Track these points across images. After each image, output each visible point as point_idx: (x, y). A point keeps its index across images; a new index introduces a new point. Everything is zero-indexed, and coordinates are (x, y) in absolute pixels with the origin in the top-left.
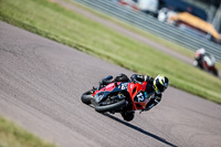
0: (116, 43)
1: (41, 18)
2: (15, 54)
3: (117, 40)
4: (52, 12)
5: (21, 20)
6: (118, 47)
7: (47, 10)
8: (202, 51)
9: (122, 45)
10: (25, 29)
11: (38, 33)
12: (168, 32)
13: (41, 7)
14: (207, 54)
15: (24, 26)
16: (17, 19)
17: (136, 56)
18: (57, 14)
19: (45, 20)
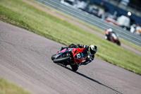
0: (103, 46)
1: (55, 30)
2: (38, 53)
3: (104, 44)
4: (62, 26)
5: (42, 31)
6: (104, 49)
7: (59, 25)
8: (110, 30)
9: (107, 48)
10: (45, 37)
11: (53, 39)
12: (136, 40)
13: (56, 23)
14: (113, 32)
15: (44, 35)
16: (40, 30)
17: (115, 54)
18: (65, 27)
19: (58, 31)
